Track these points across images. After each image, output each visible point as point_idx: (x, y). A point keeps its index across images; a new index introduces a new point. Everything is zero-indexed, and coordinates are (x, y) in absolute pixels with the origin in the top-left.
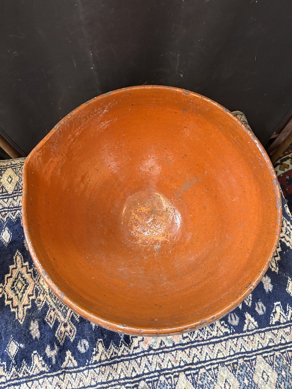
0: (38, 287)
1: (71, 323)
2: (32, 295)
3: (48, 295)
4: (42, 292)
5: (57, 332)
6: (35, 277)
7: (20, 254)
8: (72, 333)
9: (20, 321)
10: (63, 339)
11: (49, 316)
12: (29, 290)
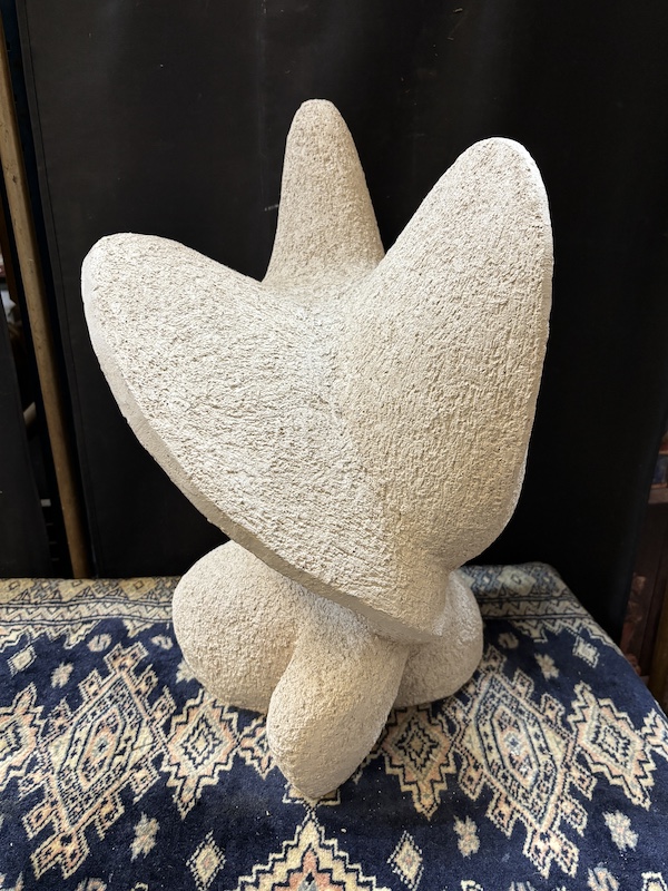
0: (39, 755)
1: (83, 838)
2: (19, 768)
3: (55, 775)
4: (44, 768)
5: (38, 851)
6: (43, 735)
7: (34, 690)
8: (75, 860)
10: (46, 866)
11: (36, 814)
12: (16, 759)
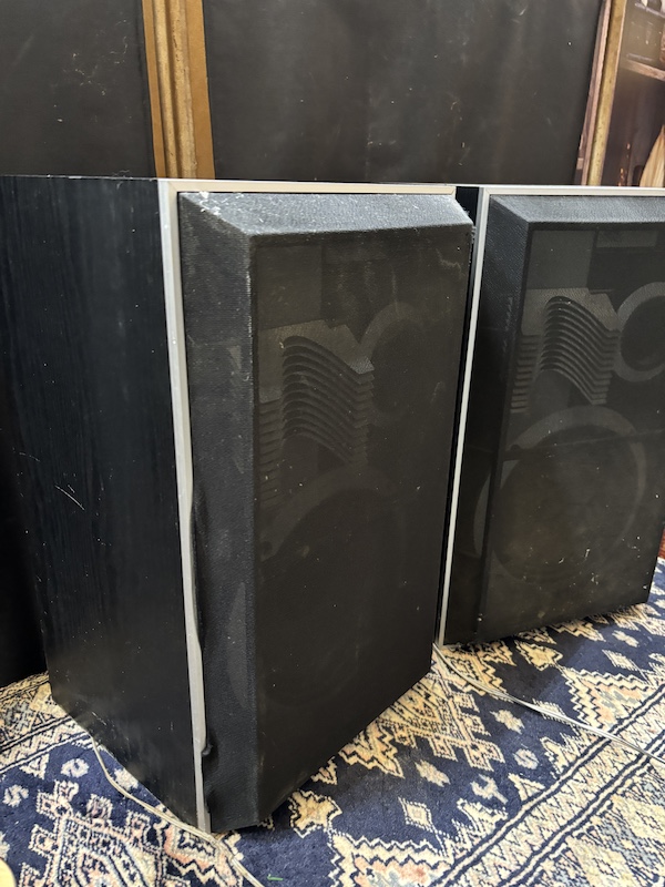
1: (480, 741)
2: (384, 736)
3: (411, 726)
5: (469, 761)
8: (495, 752)
9: (396, 774)
10: (486, 764)
11: (437, 748)
